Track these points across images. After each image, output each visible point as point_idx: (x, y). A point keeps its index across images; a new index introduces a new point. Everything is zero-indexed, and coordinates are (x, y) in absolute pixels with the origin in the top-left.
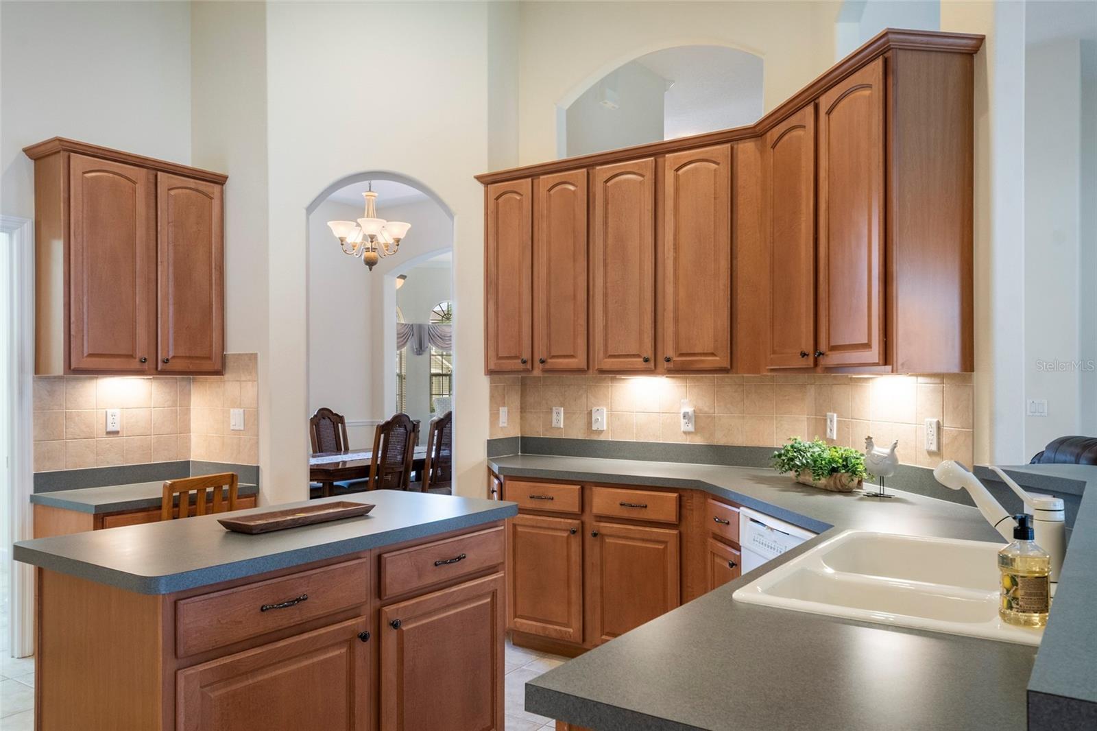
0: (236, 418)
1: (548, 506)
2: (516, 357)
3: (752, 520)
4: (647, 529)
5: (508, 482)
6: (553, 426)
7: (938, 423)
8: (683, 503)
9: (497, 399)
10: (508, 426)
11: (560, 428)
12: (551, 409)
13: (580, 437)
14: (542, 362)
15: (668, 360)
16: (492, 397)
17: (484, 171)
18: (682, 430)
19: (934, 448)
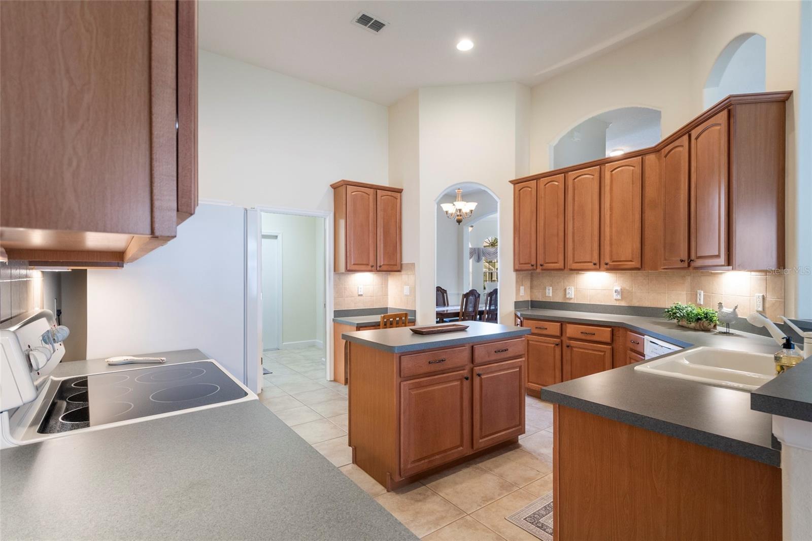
0: (406, 290)
1: (545, 332)
2: (528, 263)
3: (651, 342)
4: (595, 345)
5: (525, 321)
6: (547, 295)
7: (763, 296)
8: (614, 333)
9: (519, 282)
10: (524, 295)
11: (550, 297)
12: (546, 288)
13: (560, 301)
14: (541, 265)
15: (607, 264)
16: (517, 282)
17: (514, 178)
18: (614, 298)
19: (760, 309)
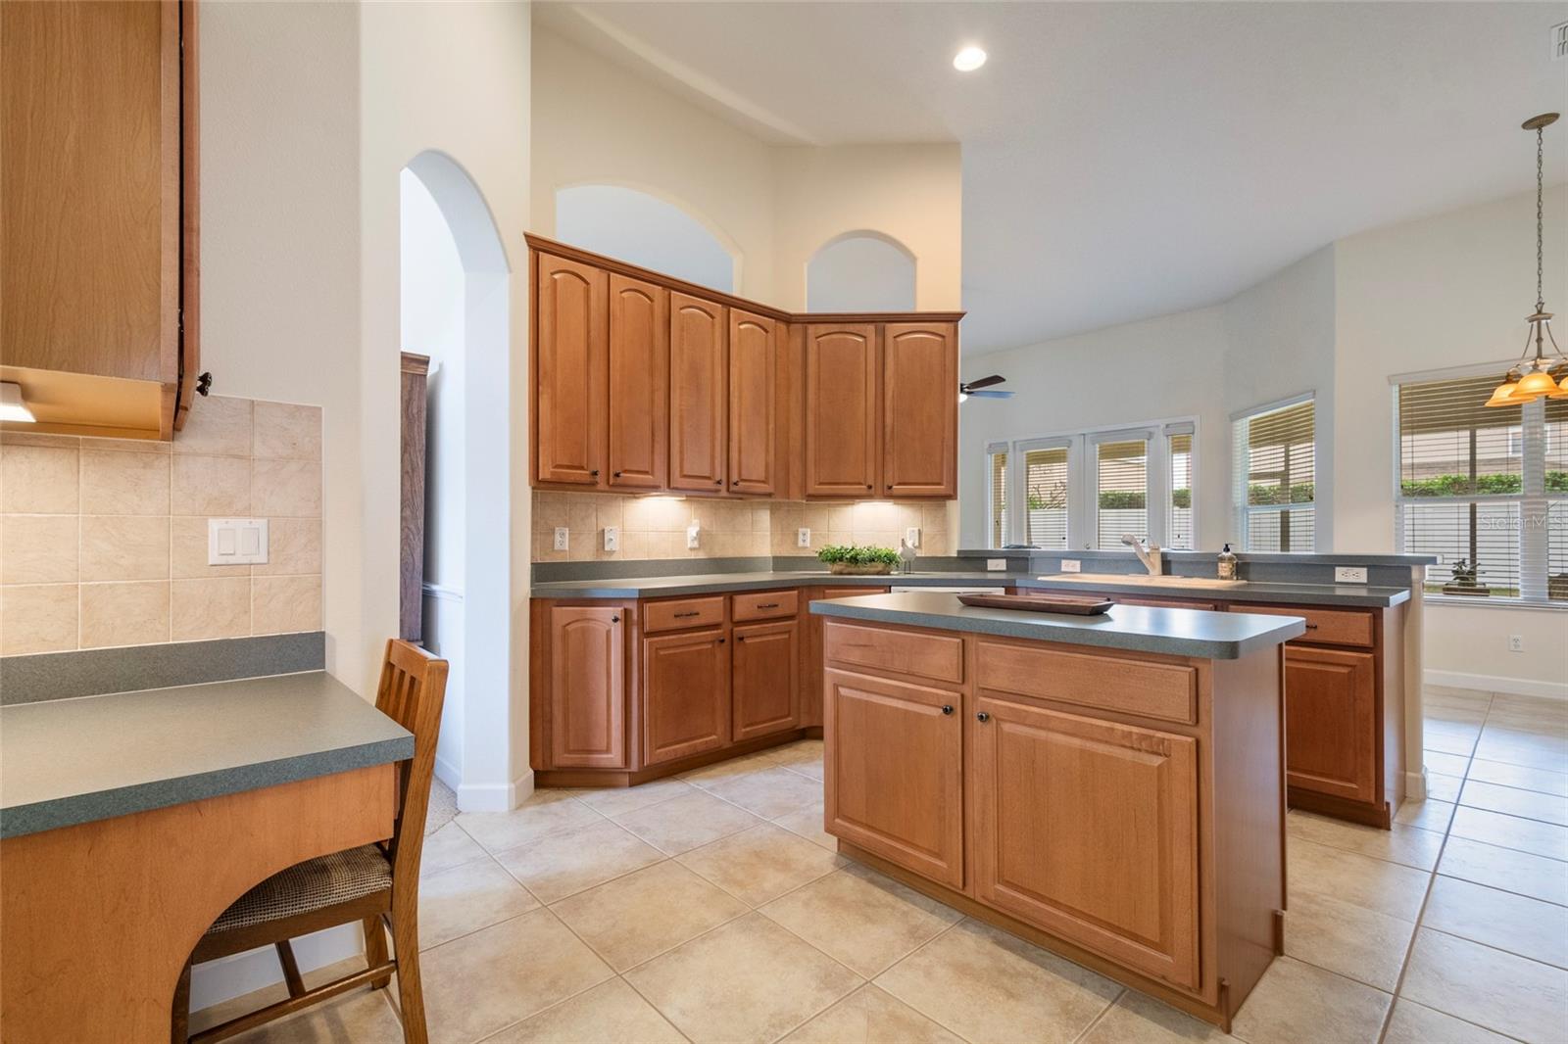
0: (235, 539)
1: (695, 621)
2: (580, 467)
4: (777, 624)
5: (646, 605)
7: (919, 530)
8: (803, 600)
11: (565, 551)
12: (553, 530)
14: (616, 475)
18: (689, 546)
19: (917, 544)
